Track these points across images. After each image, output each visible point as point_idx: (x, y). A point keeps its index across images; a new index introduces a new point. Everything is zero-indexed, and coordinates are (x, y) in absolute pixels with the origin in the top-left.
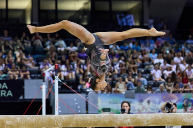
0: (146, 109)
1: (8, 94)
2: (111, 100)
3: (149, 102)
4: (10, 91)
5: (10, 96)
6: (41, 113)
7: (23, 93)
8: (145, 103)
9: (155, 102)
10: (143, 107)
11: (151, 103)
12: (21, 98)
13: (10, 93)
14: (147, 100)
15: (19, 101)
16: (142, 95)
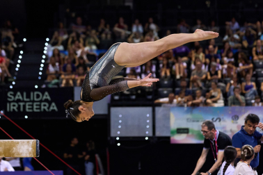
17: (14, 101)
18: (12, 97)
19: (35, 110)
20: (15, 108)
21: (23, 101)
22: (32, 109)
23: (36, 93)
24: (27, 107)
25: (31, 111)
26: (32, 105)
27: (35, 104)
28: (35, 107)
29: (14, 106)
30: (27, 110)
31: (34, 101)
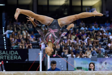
0: (104, 68)
1: (18, 58)
2: (82, 62)
3: (106, 63)
4: (19, 56)
5: (19, 59)
6: (39, 70)
7: (27, 57)
8: (103, 64)
9: (110, 64)
10: (103, 67)
11: (107, 64)
12: (27, 60)
13: (20, 58)
14: (105, 62)
15: (25, 62)
16: (102, 59)
17: (2, 55)
18: (1, 53)
19: (11, 59)
20: (2, 58)
21: (6, 55)
22: (10, 58)
23: (12, 51)
24: (8, 57)
25: (9, 59)
26: (10, 57)
27: (11, 56)
28: (11, 57)
29: (2, 57)
30: (8, 59)
31: (11, 55)
